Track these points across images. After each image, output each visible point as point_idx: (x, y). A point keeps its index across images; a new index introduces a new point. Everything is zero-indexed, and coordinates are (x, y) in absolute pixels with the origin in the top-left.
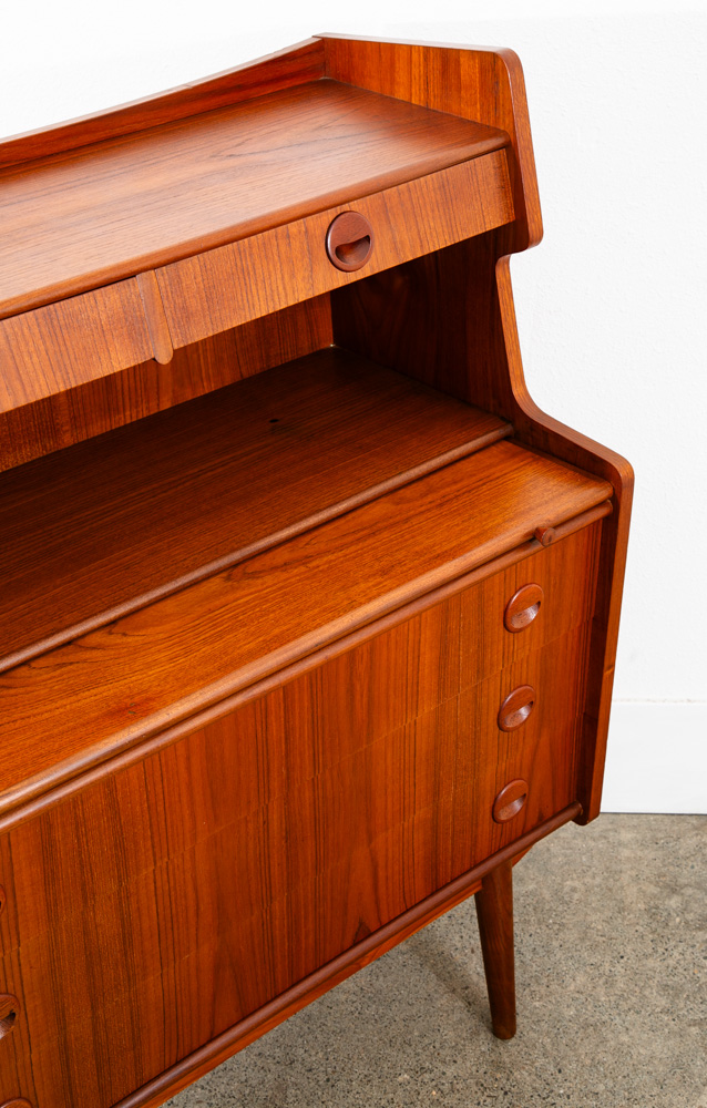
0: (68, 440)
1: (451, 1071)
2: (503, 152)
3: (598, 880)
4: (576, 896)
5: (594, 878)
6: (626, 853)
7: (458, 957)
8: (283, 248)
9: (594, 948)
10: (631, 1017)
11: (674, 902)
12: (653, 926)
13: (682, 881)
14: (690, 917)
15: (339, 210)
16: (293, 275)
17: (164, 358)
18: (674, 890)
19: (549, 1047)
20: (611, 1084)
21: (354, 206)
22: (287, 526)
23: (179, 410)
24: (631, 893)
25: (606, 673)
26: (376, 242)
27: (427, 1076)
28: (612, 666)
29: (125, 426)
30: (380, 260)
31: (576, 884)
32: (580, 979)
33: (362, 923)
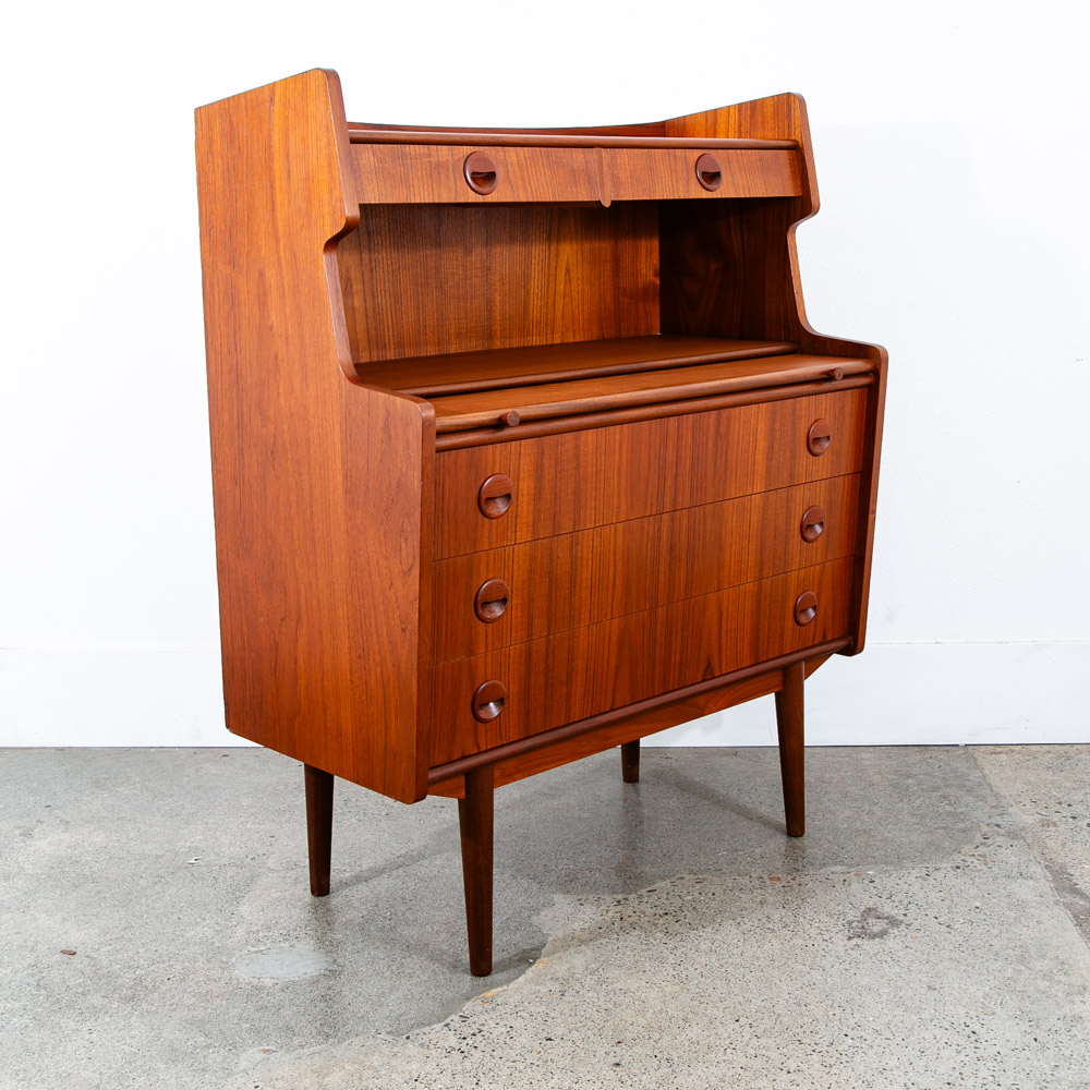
1: (758, 850)
2: (794, 152)
3: (849, 774)
6: (867, 763)
8: (672, 162)
9: (854, 800)
10: (891, 826)
11: (910, 781)
12: (898, 791)
13: (914, 773)
14: (925, 787)
15: (703, 152)
16: (677, 182)
17: (607, 204)
18: (909, 776)
19: (831, 839)
20: (883, 853)
21: (712, 152)
24: (877, 778)
25: (871, 516)
26: (723, 175)
27: (741, 853)
28: (874, 512)
30: (725, 190)
32: (847, 813)
33: (709, 664)
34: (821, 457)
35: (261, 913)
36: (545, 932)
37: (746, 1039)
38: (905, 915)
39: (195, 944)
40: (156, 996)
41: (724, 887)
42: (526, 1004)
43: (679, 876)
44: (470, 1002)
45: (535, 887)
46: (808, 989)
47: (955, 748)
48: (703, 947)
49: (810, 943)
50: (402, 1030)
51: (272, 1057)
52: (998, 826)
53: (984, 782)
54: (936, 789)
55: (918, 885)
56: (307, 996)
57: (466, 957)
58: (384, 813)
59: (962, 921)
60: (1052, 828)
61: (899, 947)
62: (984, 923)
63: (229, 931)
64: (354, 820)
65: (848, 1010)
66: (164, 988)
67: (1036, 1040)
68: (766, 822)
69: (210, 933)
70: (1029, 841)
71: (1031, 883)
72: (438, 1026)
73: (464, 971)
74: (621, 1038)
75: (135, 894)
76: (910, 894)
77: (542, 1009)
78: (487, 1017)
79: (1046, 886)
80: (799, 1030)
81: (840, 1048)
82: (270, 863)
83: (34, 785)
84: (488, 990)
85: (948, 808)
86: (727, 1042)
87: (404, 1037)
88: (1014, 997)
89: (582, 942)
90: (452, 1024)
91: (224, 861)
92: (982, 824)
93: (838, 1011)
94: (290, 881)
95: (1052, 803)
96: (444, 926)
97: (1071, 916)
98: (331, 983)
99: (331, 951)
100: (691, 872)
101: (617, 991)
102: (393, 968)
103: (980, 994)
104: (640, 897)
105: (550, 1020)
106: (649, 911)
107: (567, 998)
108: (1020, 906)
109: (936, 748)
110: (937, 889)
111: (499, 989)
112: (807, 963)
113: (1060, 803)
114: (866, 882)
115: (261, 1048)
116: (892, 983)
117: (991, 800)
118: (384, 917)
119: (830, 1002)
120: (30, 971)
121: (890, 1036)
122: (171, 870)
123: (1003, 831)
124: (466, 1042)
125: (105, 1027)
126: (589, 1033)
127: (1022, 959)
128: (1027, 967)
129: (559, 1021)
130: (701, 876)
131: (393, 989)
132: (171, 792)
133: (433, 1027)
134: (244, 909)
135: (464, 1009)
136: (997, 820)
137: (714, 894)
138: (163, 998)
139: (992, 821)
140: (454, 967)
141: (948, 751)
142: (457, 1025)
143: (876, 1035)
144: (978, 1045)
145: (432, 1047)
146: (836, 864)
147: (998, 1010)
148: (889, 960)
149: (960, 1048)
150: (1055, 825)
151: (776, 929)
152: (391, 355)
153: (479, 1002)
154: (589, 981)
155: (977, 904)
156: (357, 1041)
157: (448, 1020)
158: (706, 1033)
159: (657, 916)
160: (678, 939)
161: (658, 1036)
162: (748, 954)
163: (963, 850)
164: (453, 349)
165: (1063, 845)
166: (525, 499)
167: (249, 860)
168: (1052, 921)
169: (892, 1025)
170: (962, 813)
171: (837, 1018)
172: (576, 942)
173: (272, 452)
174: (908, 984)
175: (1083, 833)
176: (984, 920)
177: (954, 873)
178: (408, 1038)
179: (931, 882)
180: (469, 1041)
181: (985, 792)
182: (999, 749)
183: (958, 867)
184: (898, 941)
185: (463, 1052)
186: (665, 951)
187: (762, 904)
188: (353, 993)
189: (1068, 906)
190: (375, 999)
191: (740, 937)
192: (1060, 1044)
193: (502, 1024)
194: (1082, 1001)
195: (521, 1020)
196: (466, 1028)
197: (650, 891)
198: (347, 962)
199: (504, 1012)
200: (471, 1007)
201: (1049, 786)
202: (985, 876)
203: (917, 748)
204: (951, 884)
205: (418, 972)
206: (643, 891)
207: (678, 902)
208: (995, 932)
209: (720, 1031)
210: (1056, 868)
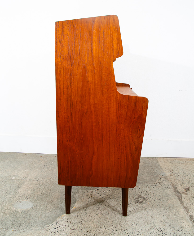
11: (146, 165)
20: (142, 181)
35: (22, 192)
36: (76, 199)
37: (114, 231)
38: (146, 197)
39: (8, 199)
41: (112, 189)
44: (58, 218)
45: (76, 188)
48: (107, 204)
51: (14, 232)
52: (162, 175)
53: (159, 165)
54: (151, 167)
55: (148, 190)
58: (51, 169)
59: (157, 199)
60: (172, 176)
61: (145, 206)
62: (162, 200)
63: (15, 196)
64: (45, 170)
65: (136, 223)
67: (175, 233)
69: (11, 196)
70: (168, 179)
71: (170, 189)
72: (51, 225)
74: (88, 230)
76: (147, 192)
77: (73, 221)
78: (61, 222)
79: (172, 190)
80: (126, 229)
81: (134, 235)
82: (27, 179)
85: (153, 171)
86: (110, 232)
87: (43, 227)
88: (169, 220)
90: (54, 224)
91: (19, 178)
92: (159, 175)
93: (133, 223)
94: (30, 184)
95: (172, 170)
96: (57, 197)
97: (178, 198)
98: (32, 211)
99: (34, 202)
101: (89, 216)
103: (162, 219)
105: (74, 224)
107: (78, 218)
108: (168, 195)
109: (150, 158)
110: (152, 191)
111: (65, 214)
113: (173, 170)
114: (139, 188)
115: (13, 229)
116: (144, 216)
117: (160, 169)
118: (46, 194)
119: (132, 221)
121: (144, 231)
122: (8, 180)
123: (163, 177)
124: (56, 230)
126: (82, 228)
127: (170, 210)
128: (171, 212)
129: (76, 224)
131: (44, 213)
132: (14, 162)
133: (50, 225)
134: (19, 191)
135: (57, 220)
136: (162, 174)
137: (110, 191)
139: (161, 174)
140: (57, 208)
141: (152, 158)
142: (55, 225)
143: (141, 231)
144: (163, 235)
145: (48, 231)
147: (166, 224)
148: (143, 209)
149: (159, 235)
150: (173, 176)
153: (60, 218)
154: (83, 213)
155: (160, 195)
156: (33, 228)
157: (53, 223)
158: (106, 229)
159: (98, 196)
160: (102, 202)
161: (96, 230)
163: (156, 181)
165: (175, 180)
167: (23, 178)
168: (175, 200)
169: (145, 228)
170: (156, 172)
171: (133, 225)
174: (147, 216)
175: (178, 177)
176: (162, 199)
177: (155, 187)
178: (44, 228)
179: (151, 189)
180: (56, 229)
181: (160, 168)
182: (161, 158)
183: (156, 185)
184: (145, 204)
185: (54, 233)
186: (99, 205)
187: (119, 193)
188: (35, 214)
189: (177, 196)
190: (39, 216)
191: (114, 202)
192: (180, 235)
193: (64, 224)
194: (183, 222)
195: (68, 224)
196: (56, 225)
197: (97, 190)
198: (36, 206)
199: (65, 221)
200: (59, 219)
201: (171, 166)
202: (161, 188)
203: (147, 158)
204: (155, 189)
205: (49, 209)
206: (96, 190)
207: (103, 192)
208: (164, 202)
209: (109, 229)
210: (174, 186)
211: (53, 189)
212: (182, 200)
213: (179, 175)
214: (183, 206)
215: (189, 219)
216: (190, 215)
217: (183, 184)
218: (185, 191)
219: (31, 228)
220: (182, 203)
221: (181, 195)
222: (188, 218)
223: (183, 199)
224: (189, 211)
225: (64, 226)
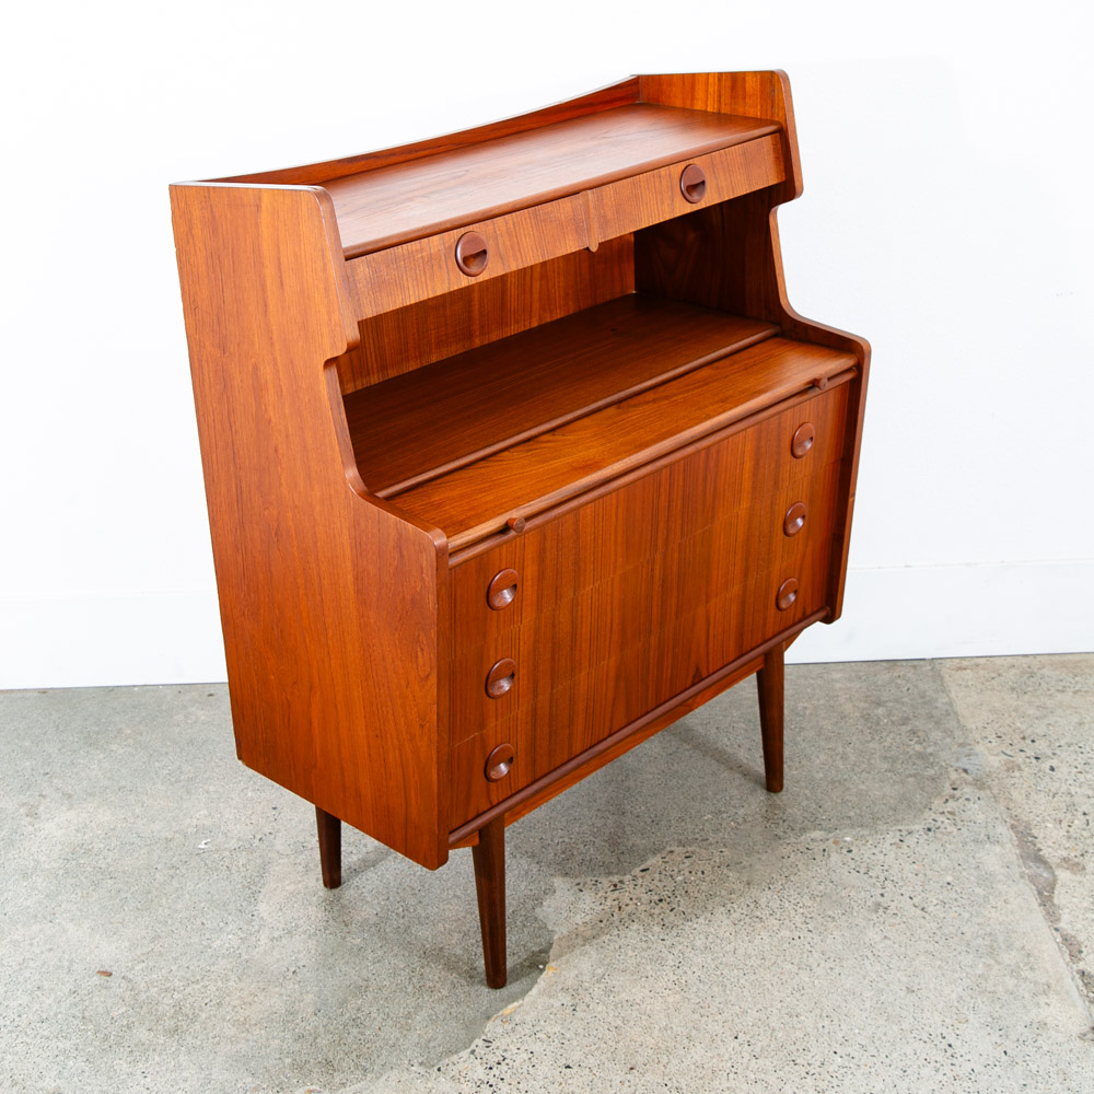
0: (477, 343)
1: (741, 812)
2: (777, 135)
3: (822, 702)
4: (808, 712)
5: (818, 700)
6: (838, 685)
7: (729, 750)
8: (657, 184)
9: (828, 739)
10: (864, 775)
11: (880, 711)
12: (869, 725)
13: (884, 699)
14: (894, 718)
15: (687, 162)
16: (662, 203)
17: (594, 249)
18: (879, 704)
19: (809, 795)
20: (858, 811)
21: (696, 161)
22: (650, 379)
23: (542, 328)
24: (848, 708)
25: (850, 500)
26: (707, 184)
27: (725, 815)
29: (511, 336)
30: (709, 199)
31: (806, 705)
32: (823, 757)
33: (697, 669)
34: (804, 458)
35: (280, 914)
36: (550, 928)
37: (745, 1060)
38: (882, 895)
39: (223, 957)
40: (197, 1026)
41: (712, 863)
42: (542, 1023)
43: (669, 849)
44: (491, 1022)
45: (535, 868)
46: (797, 995)
47: (922, 663)
48: (698, 943)
49: (796, 935)
50: (433, 1063)
52: (965, 771)
53: (950, 712)
54: (905, 721)
55: (892, 855)
56: (339, 1019)
57: (481, 963)
59: (935, 902)
60: (1016, 773)
61: (878, 938)
62: (956, 903)
63: (253, 938)
65: (836, 1020)
66: (204, 1016)
67: (1005, 1052)
68: (746, 774)
69: (236, 942)
70: (995, 791)
71: (998, 849)
72: (465, 1054)
73: (480, 982)
74: (633, 1062)
75: (155, 893)
76: (886, 868)
77: (557, 1028)
78: (509, 1041)
79: (1011, 851)
80: (793, 1048)
81: (831, 1069)
82: (279, 845)
83: (27, 744)
84: (506, 1006)
85: (918, 748)
86: (729, 1065)
87: (436, 1068)
88: (985, 999)
89: (586, 940)
90: (477, 1050)
91: (233, 844)
92: (950, 769)
93: (826, 1022)
94: (300, 868)
95: (1017, 737)
96: (455, 924)
97: (1036, 893)
98: (359, 1002)
100: (681, 843)
101: (625, 1004)
102: (415, 980)
103: (954, 996)
104: (635, 878)
105: (566, 1042)
106: (645, 898)
107: (579, 1014)
108: (987, 880)
109: (904, 663)
110: (911, 860)
111: (516, 1004)
112: (796, 962)
113: (1024, 738)
114: (844, 851)
115: (306, 1088)
116: (873, 984)
117: (958, 733)
118: (397, 914)
119: (818, 1011)
120: (71, 1000)
121: (874, 1052)
122: (184, 858)
123: (969, 778)
124: (492, 1072)
125: (157, 1069)
126: (603, 1058)
127: (992, 951)
128: (996, 961)
129: (575, 1043)
130: (690, 849)
131: (418, 1007)
132: (165, 749)
133: (460, 1055)
134: (263, 909)
135: (486, 1031)
136: (964, 763)
137: (703, 873)
138: (205, 1029)
139: (959, 764)
140: (471, 977)
141: (915, 667)
142: (483, 1052)
143: (862, 1052)
144: (954, 1061)
145: (462, 1080)
146: (815, 829)
147: (971, 1017)
148: (870, 954)
149: (938, 1065)
150: (1020, 769)
151: (764, 918)
152: (375, 379)
153: (498, 1021)
154: (597, 991)
155: (949, 879)
156: (394, 1075)
157: (473, 1047)
158: (709, 1054)
159: (653, 904)
160: (674, 933)
161: (666, 1059)
162: (741, 951)
163: (933, 806)
164: (434, 359)
165: (1028, 796)
166: (529, 583)
167: (257, 841)
168: (1018, 900)
169: (876, 1039)
170: (931, 754)
171: (826, 1031)
172: (580, 941)
173: (276, 534)
174: (888, 985)
175: (1047, 779)
176: (956, 900)
177: (925, 837)
178: (439, 1070)
179: (905, 850)
180: (495, 1071)
181: (952, 724)
182: (965, 663)
183: (929, 830)
184: (877, 929)
185: (491, 1086)
186: (663, 950)
187: (749, 884)
188: (381, 1015)
189: (1033, 879)
190: (403, 1021)
191: (732, 929)
192: (1028, 1058)
193: (523, 1048)
194: (1047, 1004)
195: (540, 1043)
196: (491, 1055)
197: (643, 871)
198: (370, 975)
199: (523, 1033)
200: (492, 1028)
201: (1014, 714)
202: (955, 840)
203: (885, 664)
204: (923, 852)
205: (438, 985)
206: (637, 871)
207: (670, 885)
208: (966, 915)
209: (722, 1051)
210: (1021, 828)
211: (426, 886)
212: (1056, 901)
213: (1054, 763)
214: (1056, 930)
215: (1075, 990)
216: (1083, 973)
217: (1069, 815)
218: (1073, 855)
219: (384, 1078)
220: (1052, 915)
221: (1053, 873)
222: (1072, 985)
223: (1060, 897)
224: (1081, 952)
225: (525, 1056)
